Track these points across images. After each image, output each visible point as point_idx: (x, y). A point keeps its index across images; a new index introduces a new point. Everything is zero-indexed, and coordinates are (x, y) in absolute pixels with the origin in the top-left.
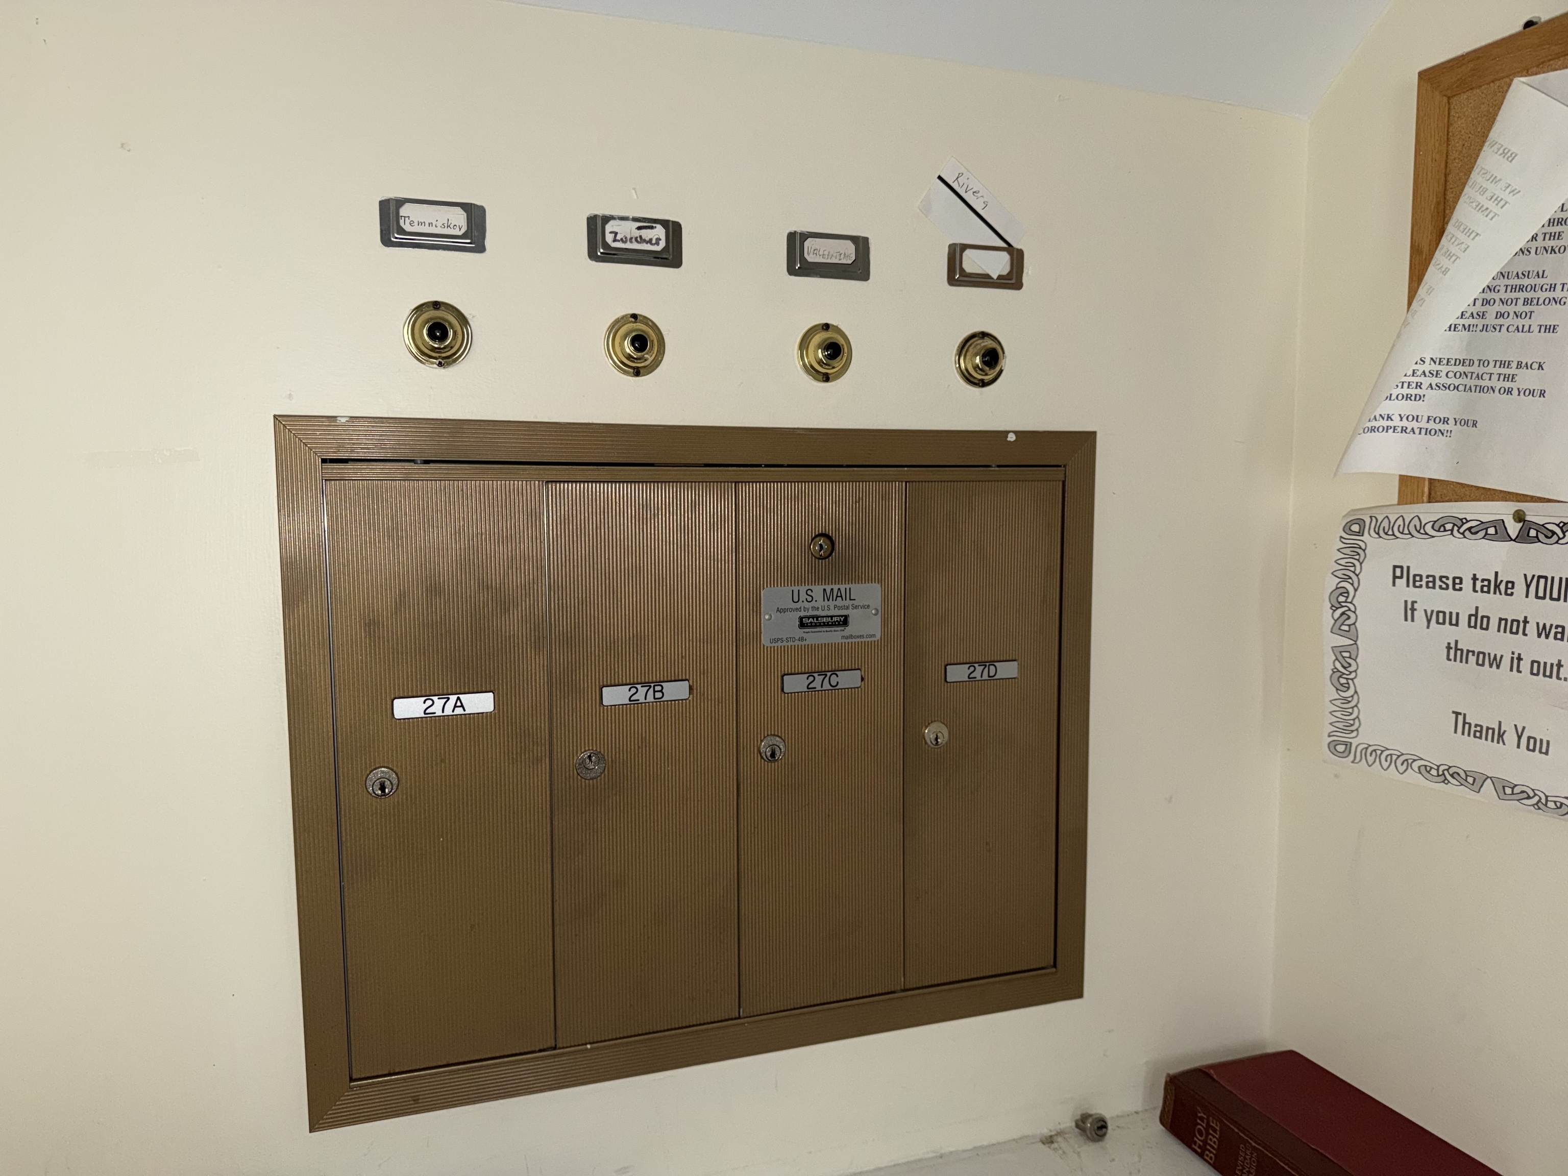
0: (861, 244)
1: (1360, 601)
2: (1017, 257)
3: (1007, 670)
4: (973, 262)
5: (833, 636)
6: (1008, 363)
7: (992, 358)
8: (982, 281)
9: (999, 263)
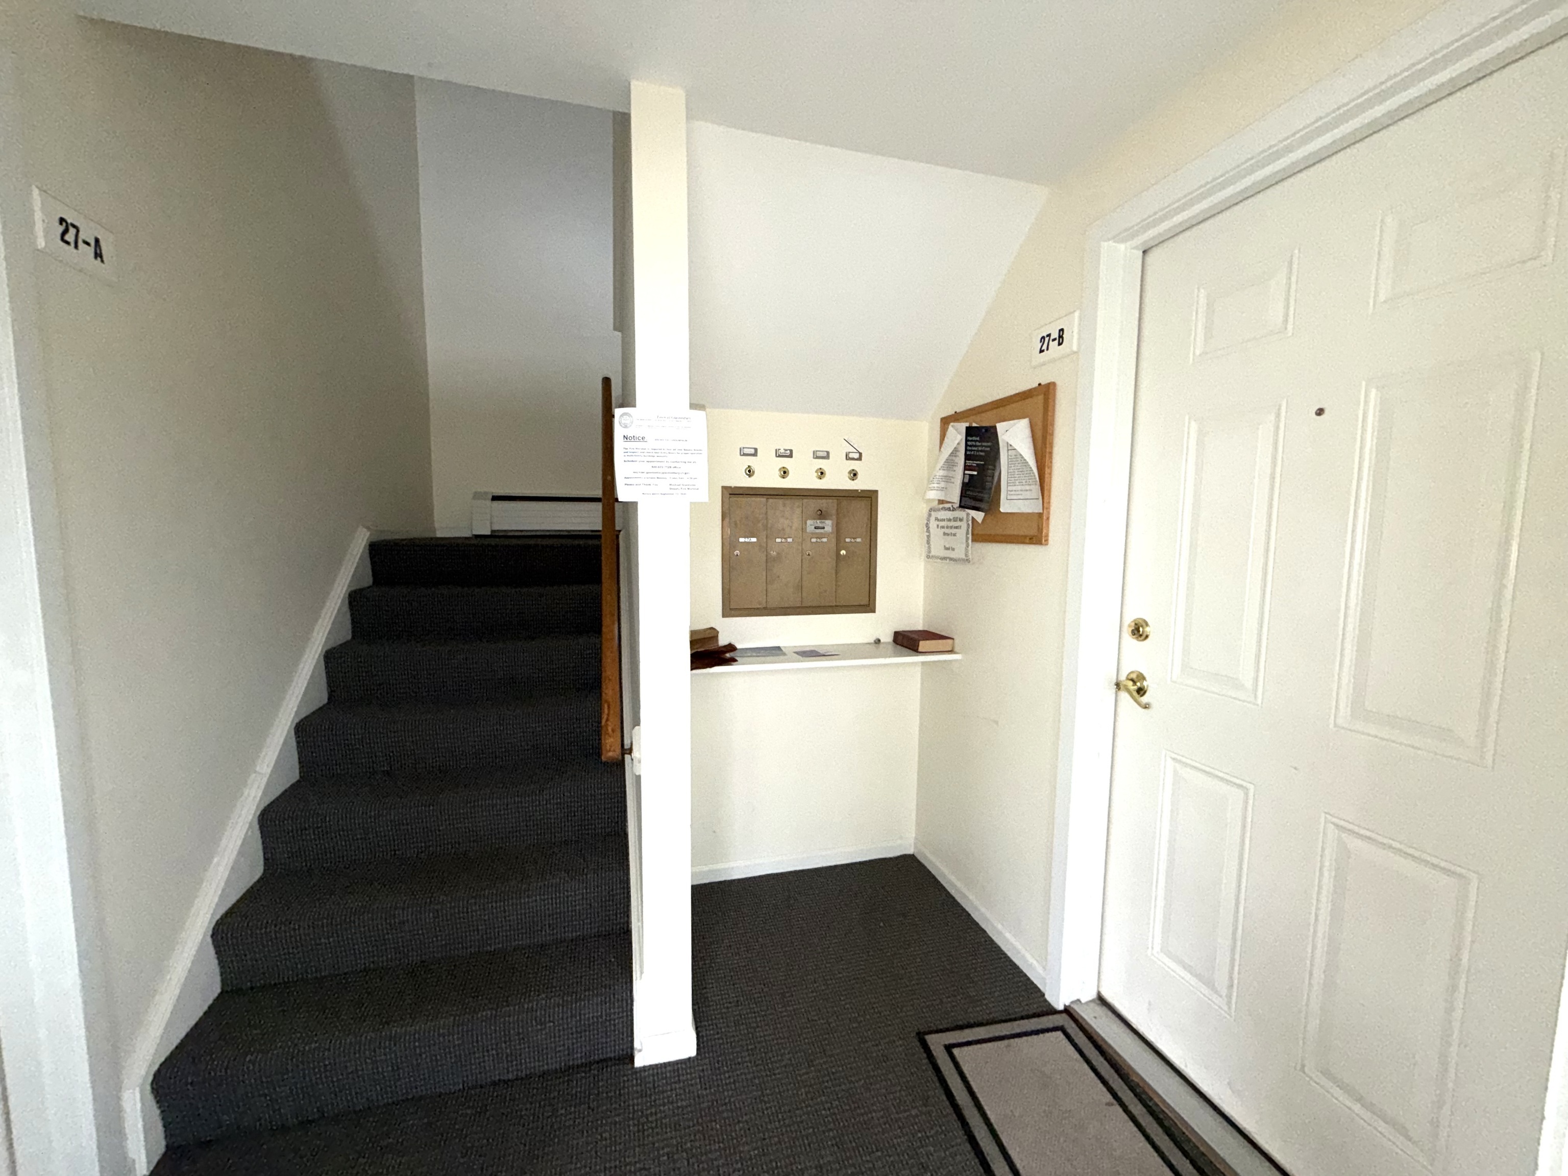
0: (828, 453)
1: (931, 525)
2: (860, 454)
3: (859, 540)
4: (851, 455)
5: (822, 531)
6: (859, 476)
7: (855, 475)
8: (853, 459)
9: (856, 456)
